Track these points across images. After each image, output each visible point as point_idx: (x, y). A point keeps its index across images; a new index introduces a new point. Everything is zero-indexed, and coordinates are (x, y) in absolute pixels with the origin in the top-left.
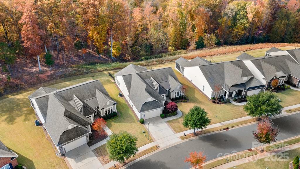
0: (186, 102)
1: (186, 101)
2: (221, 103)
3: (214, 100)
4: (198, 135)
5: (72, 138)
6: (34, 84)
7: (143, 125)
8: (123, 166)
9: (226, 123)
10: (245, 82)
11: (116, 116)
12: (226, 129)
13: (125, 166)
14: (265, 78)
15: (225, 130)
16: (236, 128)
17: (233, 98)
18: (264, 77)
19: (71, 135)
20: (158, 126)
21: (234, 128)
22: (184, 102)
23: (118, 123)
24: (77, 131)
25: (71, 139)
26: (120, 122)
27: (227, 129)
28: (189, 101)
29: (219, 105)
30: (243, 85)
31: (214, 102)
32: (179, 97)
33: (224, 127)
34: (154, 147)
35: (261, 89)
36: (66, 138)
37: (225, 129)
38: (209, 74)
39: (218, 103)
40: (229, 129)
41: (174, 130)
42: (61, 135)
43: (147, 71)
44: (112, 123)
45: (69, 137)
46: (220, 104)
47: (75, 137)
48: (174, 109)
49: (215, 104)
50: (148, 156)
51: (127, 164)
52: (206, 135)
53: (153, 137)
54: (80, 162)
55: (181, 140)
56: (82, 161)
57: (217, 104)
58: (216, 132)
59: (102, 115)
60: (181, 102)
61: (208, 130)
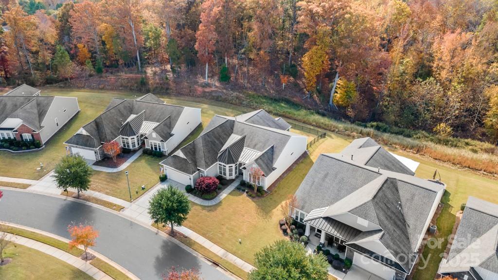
0: (253, 198)
2: (289, 235)
3: (284, 222)
5: (79, 144)
7: (159, 182)
8: (73, 197)
10: (362, 231)
12: (216, 264)
13: (75, 199)
15: (210, 264)
21: (227, 274)
28: (257, 199)
29: (283, 235)
30: (354, 233)
31: (281, 226)
33: (215, 259)
36: (75, 141)
37: (213, 263)
39: (284, 231)
40: (218, 268)
46: (286, 235)
49: (279, 229)
53: (139, 199)
55: (150, 224)
57: (281, 232)
58: (196, 254)
59: (146, 147)
60: (247, 192)
61: (194, 243)
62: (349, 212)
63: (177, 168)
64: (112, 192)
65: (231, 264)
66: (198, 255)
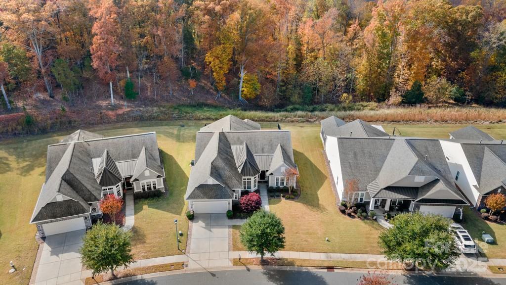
0: (293, 199)
1: (293, 196)
2: (356, 216)
3: (343, 208)
4: (268, 265)
5: (58, 215)
6: (93, 124)
7: (190, 222)
8: (108, 281)
9: (337, 257)
10: (419, 186)
11: (159, 197)
12: (330, 268)
13: (113, 281)
14: (478, 186)
15: (326, 270)
16: (352, 272)
17: (386, 212)
18: (476, 183)
19: (58, 211)
20: (211, 229)
21: (348, 271)
22: (288, 198)
23: (153, 208)
24: (69, 206)
25: (55, 217)
26: (157, 208)
27: (333, 268)
28: (298, 199)
29: (351, 218)
30: (414, 191)
31: (343, 212)
32: (285, 187)
33: (326, 264)
34: (178, 264)
35: (455, 207)
36: (49, 214)
37: (327, 268)
38: (351, 156)
39: (349, 215)
40: (335, 270)
41: (233, 244)
42: (43, 208)
43: (259, 131)
44: (145, 207)
45: (53, 213)
46: (353, 217)
47: (63, 216)
48: (252, 207)
49: (343, 215)
50: (158, 276)
51: (117, 278)
52: (284, 268)
53: (190, 247)
54: (55, 256)
55: (231, 264)
56: (60, 255)
57: (347, 217)
58: (305, 269)
59: (136, 191)
60: (283, 197)
61: (293, 261)
62: (409, 174)
63: (211, 198)
64: (149, 254)
65: (342, 262)
66: (307, 269)
